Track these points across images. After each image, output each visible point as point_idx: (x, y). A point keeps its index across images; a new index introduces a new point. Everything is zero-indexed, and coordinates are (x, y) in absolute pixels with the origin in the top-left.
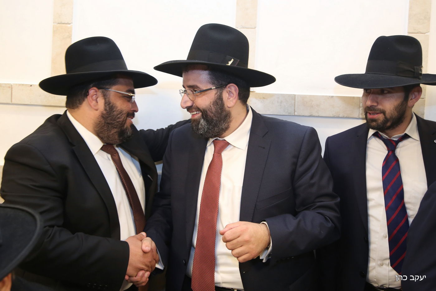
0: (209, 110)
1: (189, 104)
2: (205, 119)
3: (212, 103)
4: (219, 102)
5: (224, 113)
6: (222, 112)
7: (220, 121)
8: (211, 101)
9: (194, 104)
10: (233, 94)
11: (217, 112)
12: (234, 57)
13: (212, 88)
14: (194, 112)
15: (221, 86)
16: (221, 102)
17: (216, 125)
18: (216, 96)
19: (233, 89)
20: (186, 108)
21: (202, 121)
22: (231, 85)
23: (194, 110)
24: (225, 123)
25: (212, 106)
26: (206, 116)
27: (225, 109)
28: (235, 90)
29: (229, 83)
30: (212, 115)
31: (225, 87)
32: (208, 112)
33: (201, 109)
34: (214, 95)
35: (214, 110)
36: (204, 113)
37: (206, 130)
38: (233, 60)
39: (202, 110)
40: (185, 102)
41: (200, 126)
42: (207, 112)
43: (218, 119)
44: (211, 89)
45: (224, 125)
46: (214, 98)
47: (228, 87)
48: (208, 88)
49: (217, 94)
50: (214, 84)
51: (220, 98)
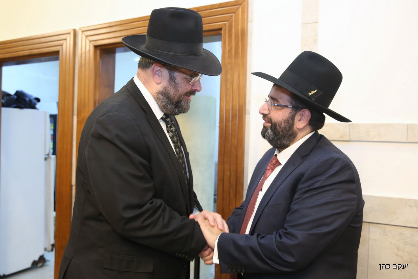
0: (278, 124)
1: (266, 112)
2: (272, 131)
3: (284, 120)
4: (291, 121)
5: (290, 132)
6: (289, 130)
7: (284, 137)
8: (284, 118)
9: (269, 115)
10: (305, 118)
11: (285, 128)
12: (318, 88)
13: (289, 106)
15: (296, 109)
16: (292, 121)
18: (290, 115)
19: (307, 114)
20: (262, 114)
21: (270, 131)
22: (305, 110)
24: (288, 141)
25: (283, 122)
26: (274, 128)
27: (293, 128)
28: (308, 116)
29: (304, 108)
30: (280, 129)
31: (300, 110)
32: (278, 126)
33: (273, 121)
34: (288, 114)
35: (283, 126)
36: (274, 126)
37: (271, 139)
38: (316, 91)
40: (264, 109)
42: (276, 125)
43: (284, 134)
45: (287, 142)
46: (287, 116)
47: (303, 111)
48: (286, 105)
49: (291, 113)
50: (291, 103)
51: (293, 118)
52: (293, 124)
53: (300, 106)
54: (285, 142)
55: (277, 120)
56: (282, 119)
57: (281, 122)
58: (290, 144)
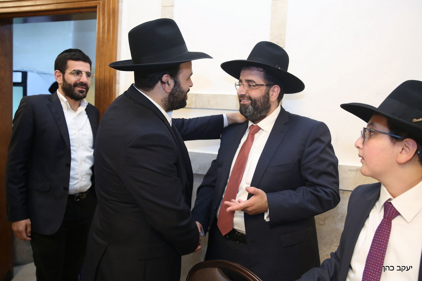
0: (258, 100)
1: (244, 93)
2: (252, 106)
4: (267, 97)
6: (267, 104)
8: (262, 95)
9: (247, 94)
10: (276, 93)
11: (264, 103)
14: (245, 99)
15: (269, 85)
17: (260, 113)
18: (266, 91)
19: (277, 89)
21: (250, 107)
22: (275, 86)
23: (246, 98)
25: (261, 98)
26: (254, 104)
27: (269, 102)
28: (278, 91)
29: (275, 84)
31: (272, 87)
33: (252, 98)
34: (264, 90)
35: (262, 101)
36: (254, 102)
37: (251, 114)
39: (253, 100)
40: (242, 91)
41: (248, 110)
42: (256, 101)
44: (263, 85)
46: (264, 93)
48: (261, 84)
49: (266, 90)
50: (265, 82)
51: (268, 94)
52: (268, 99)
53: (272, 83)
54: (264, 114)
55: (257, 97)
56: (260, 95)
57: (260, 98)
58: (266, 115)
